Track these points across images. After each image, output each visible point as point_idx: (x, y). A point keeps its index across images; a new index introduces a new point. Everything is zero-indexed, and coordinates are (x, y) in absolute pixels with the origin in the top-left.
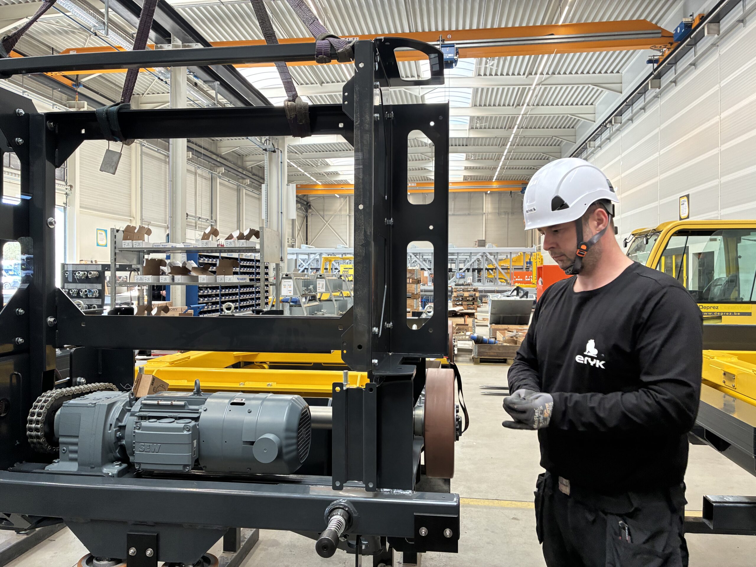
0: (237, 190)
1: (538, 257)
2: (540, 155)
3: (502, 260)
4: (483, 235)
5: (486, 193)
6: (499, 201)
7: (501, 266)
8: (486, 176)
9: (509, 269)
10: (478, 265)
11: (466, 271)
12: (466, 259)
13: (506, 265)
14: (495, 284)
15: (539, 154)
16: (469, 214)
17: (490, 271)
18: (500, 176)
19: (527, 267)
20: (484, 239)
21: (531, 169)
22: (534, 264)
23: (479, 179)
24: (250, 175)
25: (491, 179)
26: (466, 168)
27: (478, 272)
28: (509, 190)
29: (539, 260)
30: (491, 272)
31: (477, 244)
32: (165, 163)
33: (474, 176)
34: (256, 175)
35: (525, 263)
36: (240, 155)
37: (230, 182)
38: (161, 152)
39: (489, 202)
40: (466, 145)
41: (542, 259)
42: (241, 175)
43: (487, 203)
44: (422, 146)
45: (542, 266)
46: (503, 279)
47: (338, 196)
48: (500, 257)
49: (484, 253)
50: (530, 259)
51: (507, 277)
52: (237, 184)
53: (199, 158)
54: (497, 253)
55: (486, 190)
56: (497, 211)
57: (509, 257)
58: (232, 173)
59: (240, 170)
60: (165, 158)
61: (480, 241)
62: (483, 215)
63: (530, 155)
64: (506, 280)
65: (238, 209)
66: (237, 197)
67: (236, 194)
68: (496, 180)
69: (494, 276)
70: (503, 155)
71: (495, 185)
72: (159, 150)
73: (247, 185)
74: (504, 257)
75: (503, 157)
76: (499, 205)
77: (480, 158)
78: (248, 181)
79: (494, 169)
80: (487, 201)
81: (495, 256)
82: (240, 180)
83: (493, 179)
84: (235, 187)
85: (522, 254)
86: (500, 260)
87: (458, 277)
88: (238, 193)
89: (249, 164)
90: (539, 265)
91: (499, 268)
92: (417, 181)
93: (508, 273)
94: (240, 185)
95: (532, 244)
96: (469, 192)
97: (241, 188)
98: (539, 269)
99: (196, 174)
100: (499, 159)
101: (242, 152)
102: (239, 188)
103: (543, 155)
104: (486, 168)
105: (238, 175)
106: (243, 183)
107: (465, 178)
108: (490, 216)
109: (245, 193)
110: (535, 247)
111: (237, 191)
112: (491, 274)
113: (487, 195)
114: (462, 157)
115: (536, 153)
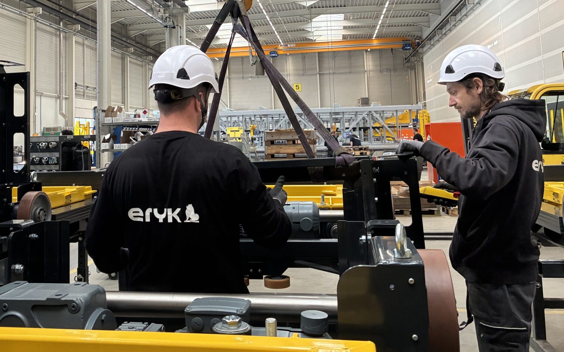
0: (122, 58)
1: (424, 115)
2: (420, 12)
3: (388, 118)
4: (365, 92)
5: (367, 51)
6: (380, 58)
7: (388, 124)
8: (365, 34)
9: (396, 127)
10: (364, 123)
11: (352, 130)
12: (351, 118)
13: (393, 122)
14: (382, 142)
15: (418, 11)
16: (350, 73)
17: (377, 129)
18: (379, 34)
19: (414, 124)
20: (367, 97)
21: (410, 25)
22: (421, 122)
23: (359, 38)
24: (134, 43)
25: (370, 37)
26: (345, 28)
27: (364, 131)
28: (390, 47)
29: (426, 118)
30: (378, 131)
31: (360, 102)
32: (56, 36)
33: (353, 35)
34: (140, 43)
35: (412, 121)
36: (124, 25)
37: (115, 51)
38: (53, 26)
39: (370, 60)
40: (344, 6)
41: (429, 117)
42: (125, 44)
43: (368, 61)
44: (300, 9)
45: (429, 124)
46: (390, 137)
47: (218, 60)
48: (386, 115)
49: (370, 112)
50: (417, 116)
51: (395, 135)
52: (122, 52)
53: (87, 30)
54: (383, 111)
55: (366, 48)
56: (379, 68)
57: (395, 114)
58: (118, 42)
59: (124, 39)
60: (56, 31)
61: (363, 99)
62: (364, 73)
63: (409, 12)
64: (394, 139)
65: (122, 77)
66: (122, 65)
67: (121, 62)
68: (376, 37)
69: (381, 135)
70: (382, 14)
71: (375, 43)
72: (51, 24)
73: (132, 53)
74: (389, 115)
75: (382, 16)
76: (380, 62)
77: (359, 17)
78: (132, 49)
79: (373, 28)
80: (368, 59)
81: (380, 114)
82: (124, 49)
83: (373, 37)
84: (120, 55)
85: (408, 111)
86: (387, 118)
87: (345, 136)
88: (122, 61)
89: (133, 33)
90: (426, 123)
91: (386, 126)
92: (296, 41)
93: (395, 131)
94: (124, 53)
95: (417, 100)
96: (349, 51)
97: (126, 56)
98: (427, 127)
99: (83, 44)
100: (378, 17)
101: (126, 22)
102: (123, 57)
103: (422, 12)
104: (365, 27)
105: (122, 44)
106: (127, 52)
107: (344, 37)
108: (372, 74)
109: (129, 61)
110: (420, 105)
111: (122, 60)
112: (378, 133)
113: (368, 53)
114: (340, 17)
115: (415, 11)
